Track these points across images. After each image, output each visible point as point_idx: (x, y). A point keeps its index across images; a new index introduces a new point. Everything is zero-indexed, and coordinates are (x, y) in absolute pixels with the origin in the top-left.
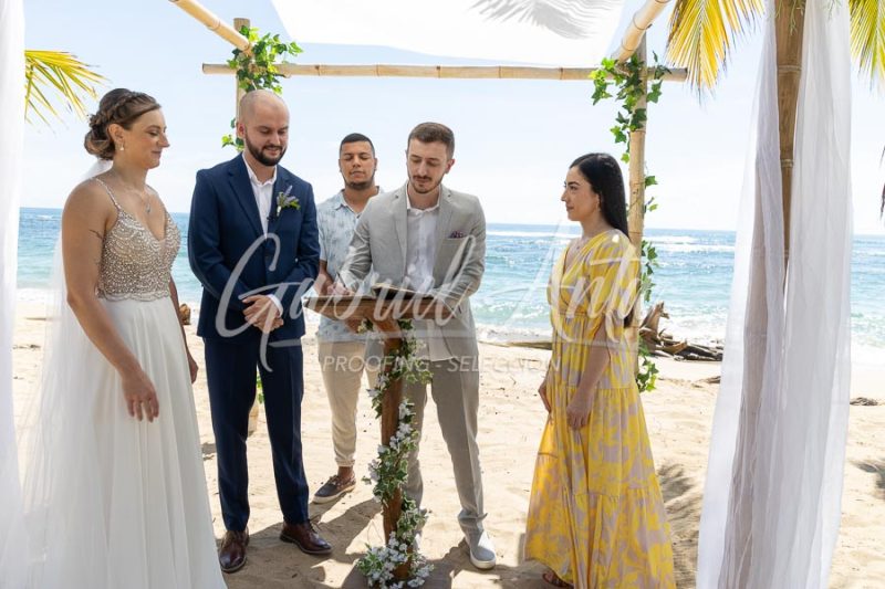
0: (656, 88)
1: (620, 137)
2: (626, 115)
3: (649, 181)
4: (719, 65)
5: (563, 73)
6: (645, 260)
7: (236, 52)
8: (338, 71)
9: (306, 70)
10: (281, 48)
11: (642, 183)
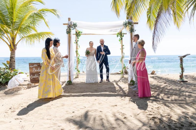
0: (123, 35)
1: (120, 41)
3: (123, 45)
6: (123, 54)
7: (76, 32)
9: (84, 34)
10: (81, 32)
11: (123, 46)
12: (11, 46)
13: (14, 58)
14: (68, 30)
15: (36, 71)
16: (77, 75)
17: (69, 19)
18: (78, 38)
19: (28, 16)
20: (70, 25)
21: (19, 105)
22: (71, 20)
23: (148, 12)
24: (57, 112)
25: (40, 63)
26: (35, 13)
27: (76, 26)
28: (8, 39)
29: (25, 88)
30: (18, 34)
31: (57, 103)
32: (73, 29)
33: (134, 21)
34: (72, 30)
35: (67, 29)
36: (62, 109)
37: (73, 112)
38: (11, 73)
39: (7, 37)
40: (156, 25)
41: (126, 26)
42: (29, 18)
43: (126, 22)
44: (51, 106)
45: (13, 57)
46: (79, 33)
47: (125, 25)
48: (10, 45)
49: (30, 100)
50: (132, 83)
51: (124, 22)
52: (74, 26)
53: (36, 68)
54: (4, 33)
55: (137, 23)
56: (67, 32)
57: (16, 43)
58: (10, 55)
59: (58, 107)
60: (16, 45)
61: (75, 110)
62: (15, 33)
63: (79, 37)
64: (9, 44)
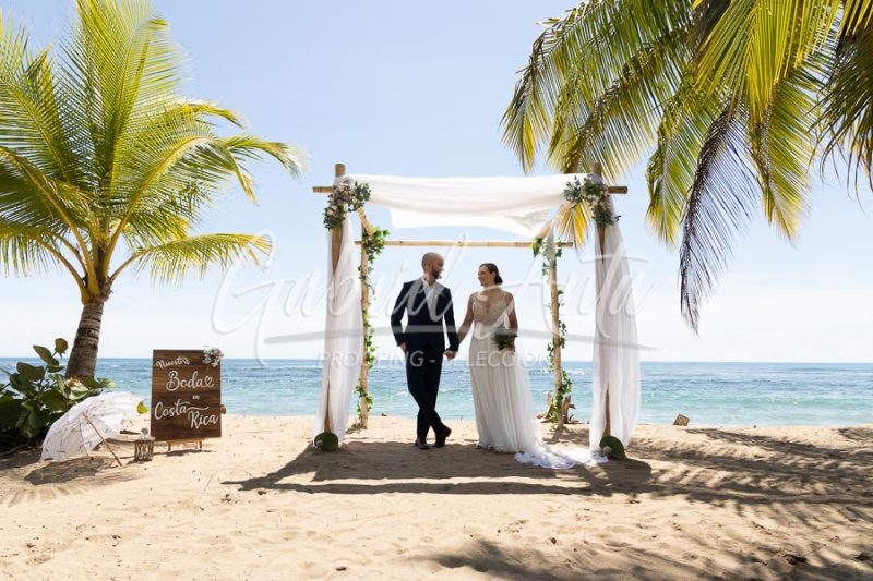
0: (560, 251)
1: (545, 273)
2: (548, 263)
3: (560, 292)
4: (585, 237)
5: (517, 244)
6: (561, 329)
7: (365, 235)
8: (411, 244)
9: (395, 244)
10: (385, 233)
11: (557, 293)
12: (87, 282)
13: (92, 331)
14: (330, 212)
15: (180, 383)
16: (361, 417)
17: (340, 169)
18: (371, 258)
19: (170, 163)
20: (340, 193)
21: (78, 532)
22: (348, 174)
23: (651, 169)
24: (258, 566)
25: (200, 353)
26: (200, 148)
27: (367, 196)
28: (81, 253)
29: (124, 462)
30: (121, 236)
31: (261, 526)
32: (352, 207)
33: (608, 181)
34: (350, 210)
35: (327, 210)
36: (286, 551)
37: (339, 570)
38: (68, 390)
39: (76, 247)
40: (691, 214)
41: (580, 200)
42: (174, 169)
43: (578, 183)
44: (231, 537)
45: (90, 329)
46: (378, 238)
47: (574, 194)
48: (86, 279)
49: (137, 510)
50: (607, 448)
51: (569, 184)
52: (359, 198)
53: (184, 372)
54: (65, 227)
55: (623, 190)
56: (326, 221)
57: (110, 274)
58: (79, 319)
59: (265, 541)
60: (111, 280)
61: (349, 559)
62: (113, 230)
63: (375, 254)
64: (82, 275)
